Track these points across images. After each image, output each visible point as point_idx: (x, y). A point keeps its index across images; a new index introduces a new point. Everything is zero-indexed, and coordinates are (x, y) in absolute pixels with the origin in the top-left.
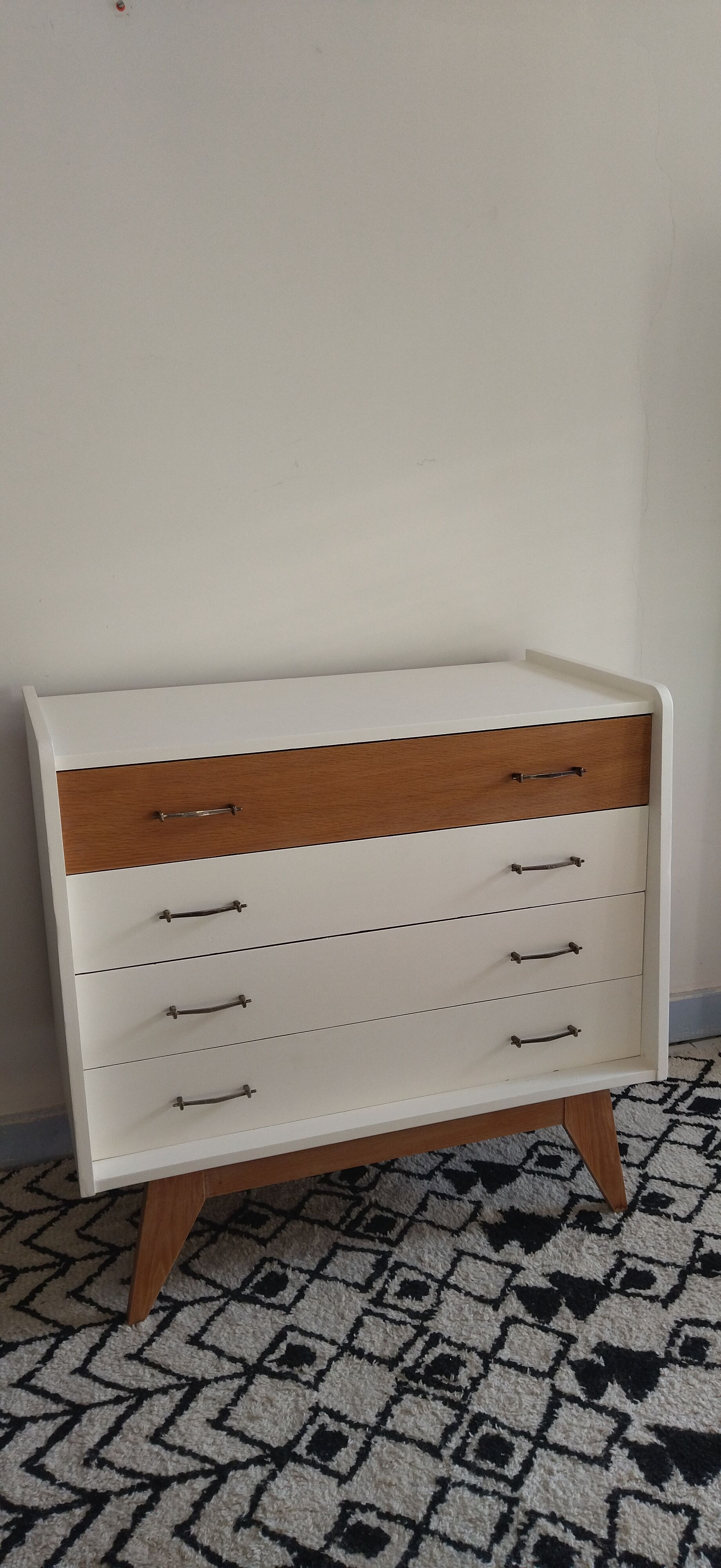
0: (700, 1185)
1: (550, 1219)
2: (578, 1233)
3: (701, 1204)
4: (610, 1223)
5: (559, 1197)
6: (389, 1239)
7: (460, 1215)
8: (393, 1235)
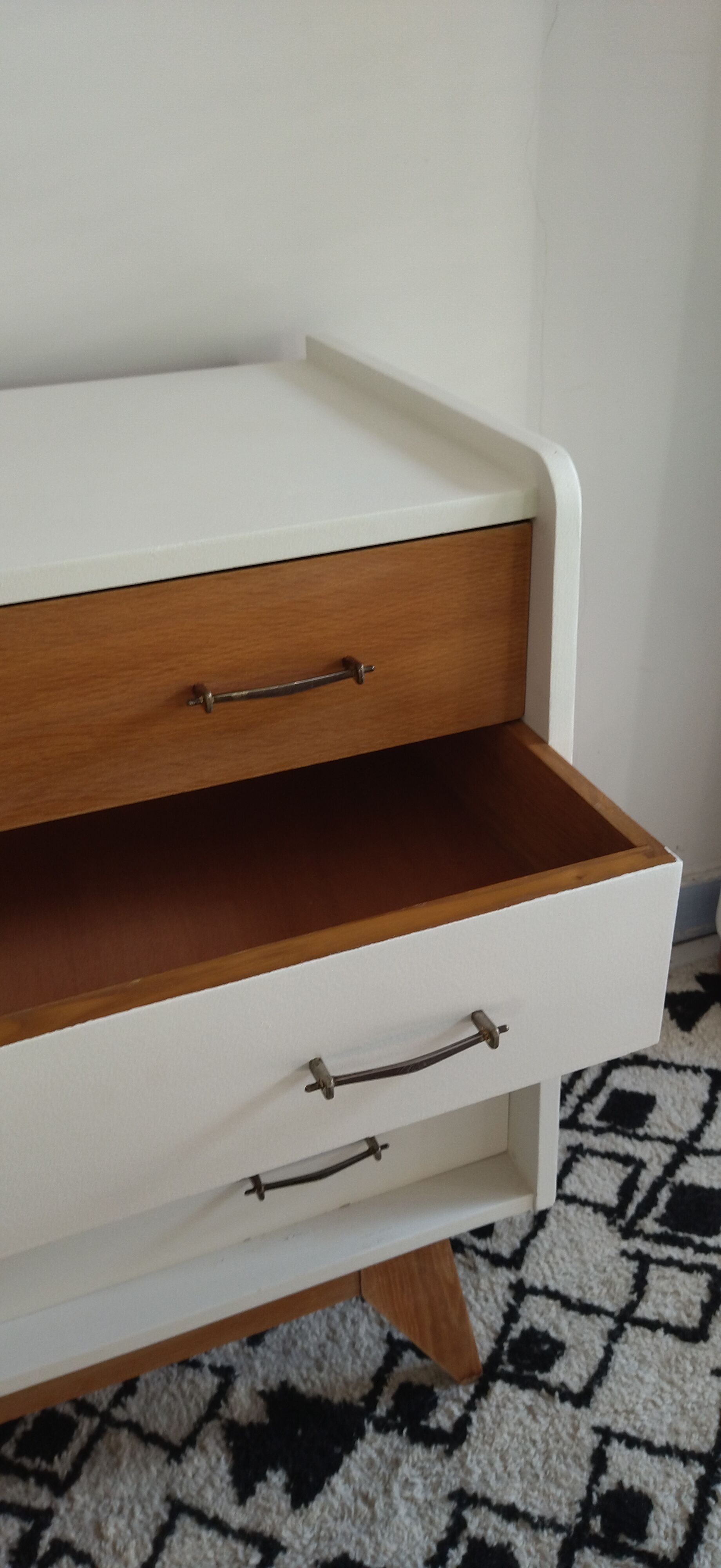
0: (609, 1306)
1: (346, 1407)
2: (391, 1444)
3: (609, 1352)
4: (450, 1414)
5: (369, 1349)
6: (55, 1474)
7: (192, 1405)
8: (61, 1466)
